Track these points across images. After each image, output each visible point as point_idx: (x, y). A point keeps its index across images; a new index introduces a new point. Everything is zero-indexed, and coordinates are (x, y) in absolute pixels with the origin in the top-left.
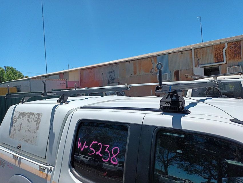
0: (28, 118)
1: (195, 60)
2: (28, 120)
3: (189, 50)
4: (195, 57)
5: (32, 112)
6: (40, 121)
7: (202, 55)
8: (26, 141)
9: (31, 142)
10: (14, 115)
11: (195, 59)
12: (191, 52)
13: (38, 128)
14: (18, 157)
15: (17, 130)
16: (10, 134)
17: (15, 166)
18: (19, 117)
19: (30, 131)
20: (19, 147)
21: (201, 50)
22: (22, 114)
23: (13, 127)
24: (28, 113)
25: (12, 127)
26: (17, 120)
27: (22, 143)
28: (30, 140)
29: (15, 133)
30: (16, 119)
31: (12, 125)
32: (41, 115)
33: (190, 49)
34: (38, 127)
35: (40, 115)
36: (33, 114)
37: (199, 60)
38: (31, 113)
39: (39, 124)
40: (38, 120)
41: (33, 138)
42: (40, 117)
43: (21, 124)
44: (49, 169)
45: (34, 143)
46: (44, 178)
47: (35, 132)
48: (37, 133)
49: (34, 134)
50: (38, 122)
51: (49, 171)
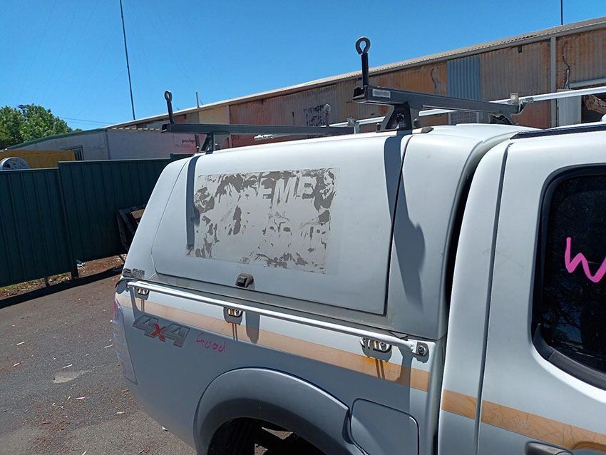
0: (269, 191)
1: (557, 68)
2: (271, 196)
3: (541, 42)
4: (557, 61)
5: (282, 170)
6: (332, 195)
7: (577, 56)
8: (279, 262)
9: (301, 262)
10: (197, 187)
11: (557, 65)
12: (549, 45)
13: (325, 218)
14: (243, 310)
15: (222, 233)
16: (190, 246)
17: (235, 343)
18: (221, 191)
19: (287, 229)
20: (245, 283)
21: (578, 39)
22: (238, 181)
23: (202, 223)
24: (262, 173)
25: (198, 223)
26: (216, 200)
27: (257, 270)
28: (296, 258)
29: (217, 241)
30: (208, 199)
31: (193, 215)
32: (332, 176)
33: (546, 38)
34: (327, 213)
35: (326, 175)
36: (287, 175)
37: (569, 69)
38: (275, 175)
39: (328, 203)
40: (322, 191)
41: (311, 250)
42: (326, 182)
43: (238, 211)
44: (414, 351)
45: (316, 265)
46: (391, 379)
47: (315, 230)
48: (324, 233)
49: (311, 236)
50: (324, 197)
51: (415, 355)
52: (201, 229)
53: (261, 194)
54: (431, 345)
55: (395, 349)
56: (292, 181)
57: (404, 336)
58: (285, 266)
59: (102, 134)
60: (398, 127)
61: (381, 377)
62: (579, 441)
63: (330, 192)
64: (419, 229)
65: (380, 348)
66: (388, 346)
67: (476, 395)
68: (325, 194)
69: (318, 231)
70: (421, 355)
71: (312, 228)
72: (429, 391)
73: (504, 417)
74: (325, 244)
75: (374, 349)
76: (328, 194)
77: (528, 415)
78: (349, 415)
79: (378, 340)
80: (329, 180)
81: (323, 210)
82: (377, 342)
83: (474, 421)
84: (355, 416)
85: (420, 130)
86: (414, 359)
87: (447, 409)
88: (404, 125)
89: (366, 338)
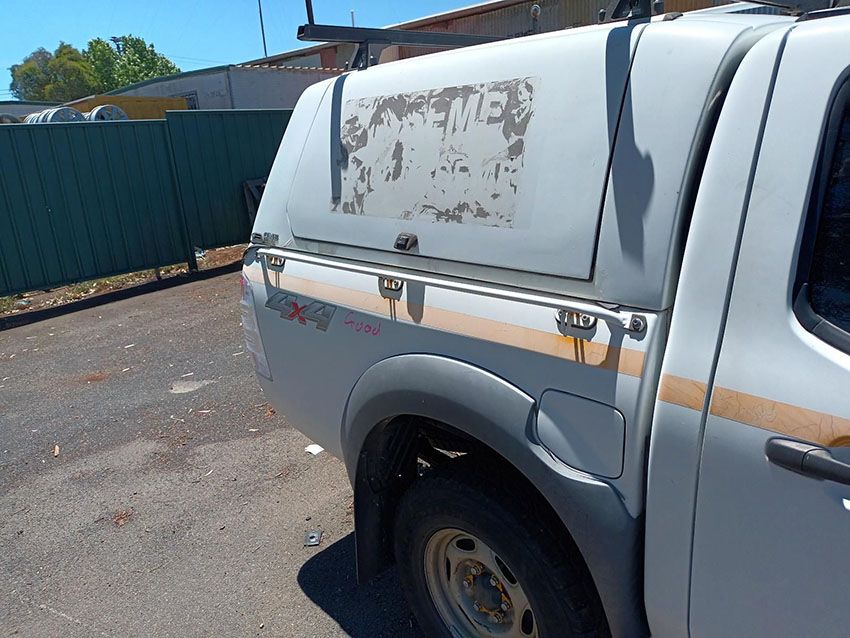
0: (441, 116)
2: (443, 124)
5: (459, 84)
6: (528, 116)
8: (453, 215)
9: (482, 213)
10: (344, 117)
13: (516, 150)
14: (403, 280)
15: (377, 179)
16: (336, 199)
17: (393, 324)
18: (376, 120)
19: (464, 169)
20: (407, 245)
22: (400, 105)
23: (351, 166)
24: (432, 91)
25: (346, 167)
26: (370, 133)
27: (423, 227)
28: (474, 207)
29: (370, 190)
30: (359, 133)
31: (340, 156)
32: (529, 88)
34: (520, 143)
35: (522, 87)
36: (467, 91)
38: (451, 92)
39: (522, 128)
40: (514, 112)
41: (495, 196)
42: (520, 99)
43: (399, 146)
44: (627, 326)
45: (501, 217)
46: (595, 364)
47: (502, 168)
48: (514, 171)
49: (496, 177)
50: (517, 120)
51: (628, 331)
52: (350, 175)
53: (430, 122)
54: (651, 318)
55: (602, 324)
56: (474, 99)
57: (615, 306)
58: (459, 219)
59: (222, 75)
60: (630, 15)
61: (580, 360)
62: (841, 435)
63: (526, 111)
64: (648, 158)
65: (582, 324)
66: (592, 319)
67: (707, 382)
68: (519, 115)
69: (507, 169)
70: (637, 330)
71: (498, 166)
72: (642, 376)
73: (742, 408)
74: (515, 187)
75: (573, 326)
76: (523, 115)
77: (775, 404)
78: (535, 409)
79: (578, 312)
80: (525, 94)
81: (514, 138)
82: (578, 316)
83: (700, 413)
84: (544, 411)
85: (662, 17)
86: (627, 336)
87: (666, 399)
88: (638, 11)
89: (563, 310)
